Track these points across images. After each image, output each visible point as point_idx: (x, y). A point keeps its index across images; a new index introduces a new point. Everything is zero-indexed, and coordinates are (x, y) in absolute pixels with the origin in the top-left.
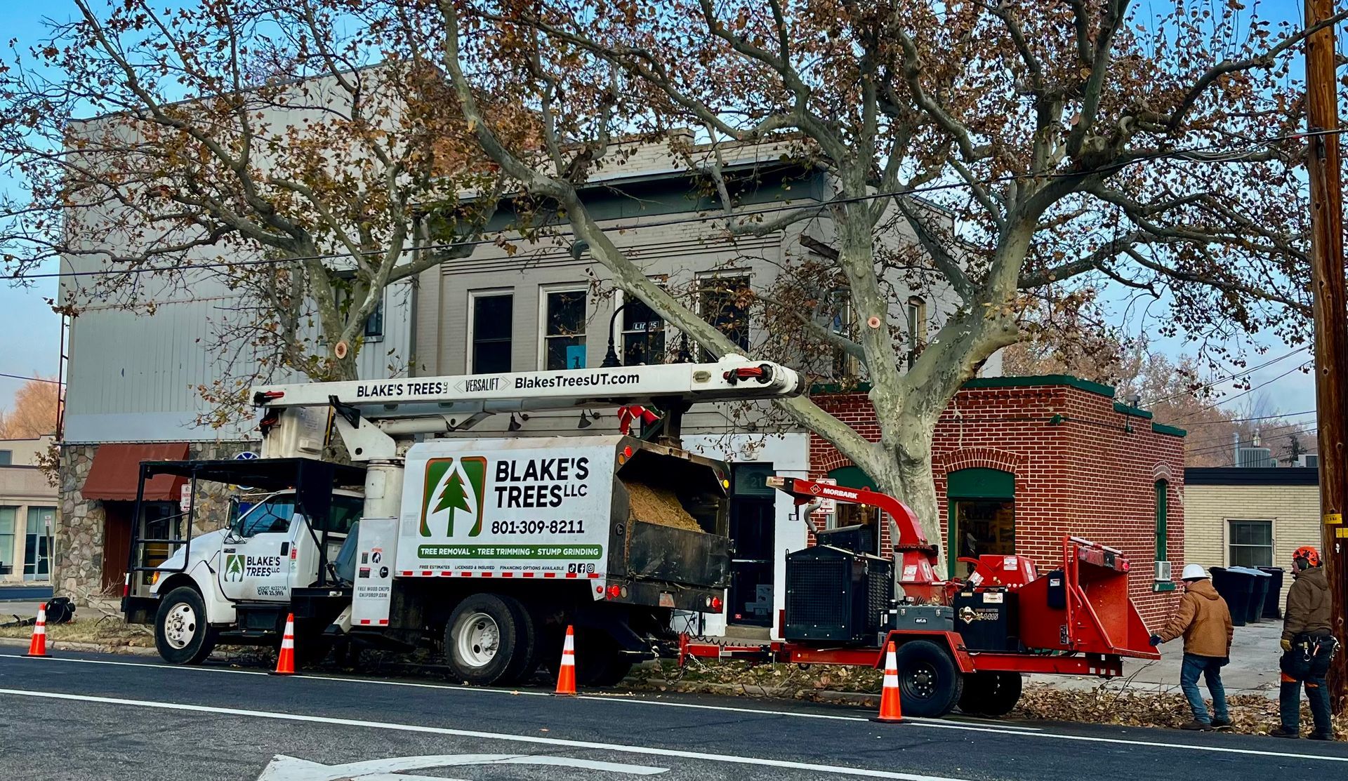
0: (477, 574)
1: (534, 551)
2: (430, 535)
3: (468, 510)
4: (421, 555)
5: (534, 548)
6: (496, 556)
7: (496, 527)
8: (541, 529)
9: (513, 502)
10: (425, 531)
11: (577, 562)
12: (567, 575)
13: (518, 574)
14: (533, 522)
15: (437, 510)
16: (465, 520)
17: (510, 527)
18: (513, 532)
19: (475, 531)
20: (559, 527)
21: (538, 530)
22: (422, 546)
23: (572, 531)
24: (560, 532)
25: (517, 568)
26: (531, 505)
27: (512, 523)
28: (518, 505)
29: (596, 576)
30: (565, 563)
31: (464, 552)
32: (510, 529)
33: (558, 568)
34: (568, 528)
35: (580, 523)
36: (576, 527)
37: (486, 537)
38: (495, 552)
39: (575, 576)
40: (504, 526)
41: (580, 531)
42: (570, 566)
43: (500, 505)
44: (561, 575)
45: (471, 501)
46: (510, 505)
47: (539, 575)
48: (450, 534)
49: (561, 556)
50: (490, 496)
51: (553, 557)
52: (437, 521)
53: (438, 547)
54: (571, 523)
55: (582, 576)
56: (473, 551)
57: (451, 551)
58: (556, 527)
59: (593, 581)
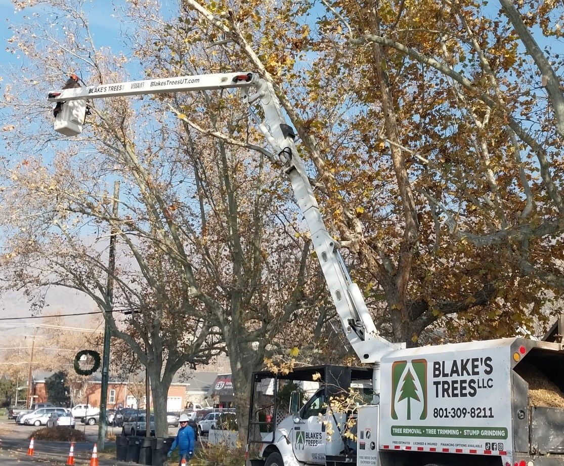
0: (427, 449)
1: (462, 432)
2: (397, 419)
3: (417, 399)
4: (393, 434)
5: (461, 429)
6: (437, 435)
7: (437, 413)
8: (465, 414)
9: (445, 393)
10: (394, 416)
11: (491, 441)
12: (485, 452)
13: (452, 450)
14: (459, 409)
15: (400, 400)
16: (417, 407)
17: (445, 412)
18: (447, 416)
19: (424, 416)
20: (476, 412)
21: (463, 415)
22: (393, 427)
23: (485, 416)
24: (478, 417)
25: (452, 445)
26: (456, 395)
27: (446, 410)
28: (449, 396)
29: (505, 453)
30: (483, 442)
31: (418, 432)
32: (445, 414)
33: (478, 446)
34: (482, 414)
35: (490, 409)
36: (488, 413)
37: (430, 421)
38: (437, 432)
39: (490, 452)
40: (441, 411)
41: (491, 416)
42: (487, 444)
43: (437, 396)
44: (481, 451)
45: (419, 392)
46: (443, 396)
47: (466, 451)
48: (409, 418)
49: (479, 436)
50: (431, 388)
51: (474, 437)
52: (401, 407)
53: (403, 427)
54: (484, 409)
55: (495, 453)
56: (424, 431)
57: (410, 431)
58: (474, 413)
59: (503, 457)
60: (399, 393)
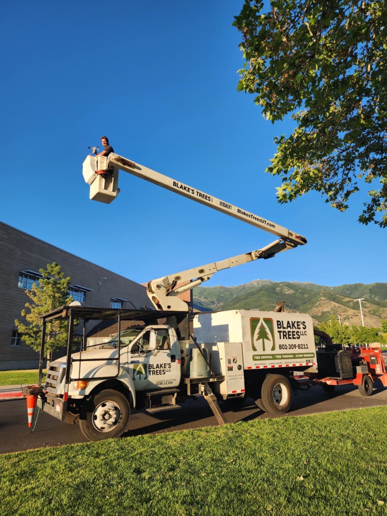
0: (277, 366)
1: (295, 356)
2: (256, 351)
5: (294, 354)
6: (282, 358)
7: (281, 347)
8: (295, 347)
9: (285, 337)
10: (254, 349)
11: (308, 359)
12: (306, 364)
13: (291, 365)
14: (292, 345)
15: (257, 340)
16: (269, 344)
17: (285, 346)
18: (286, 349)
19: (273, 349)
20: (301, 346)
21: (294, 348)
22: (254, 356)
23: (305, 348)
24: (301, 348)
25: (290, 363)
26: (291, 338)
28: (287, 338)
29: (315, 364)
31: (270, 357)
32: (285, 348)
33: (303, 362)
34: (303, 347)
35: (307, 345)
36: (306, 347)
37: (277, 351)
38: (282, 356)
39: (308, 364)
40: (283, 346)
41: (307, 348)
42: (306, 361)
43: (280, 338)
44: (304, 364)
45: (270, 336)
47: (298, 365)
48: (264, 350)
49: (303, 357)
50: (277, 335)
51: (301, 358)
52: (258, 344)
53: (261, 355)
54: (304, 345)
55: (310, 364)
56: (274, 357)
57: (265, 357)
58: (300, 346)
59: (314, 366)
60: (256, 336)
